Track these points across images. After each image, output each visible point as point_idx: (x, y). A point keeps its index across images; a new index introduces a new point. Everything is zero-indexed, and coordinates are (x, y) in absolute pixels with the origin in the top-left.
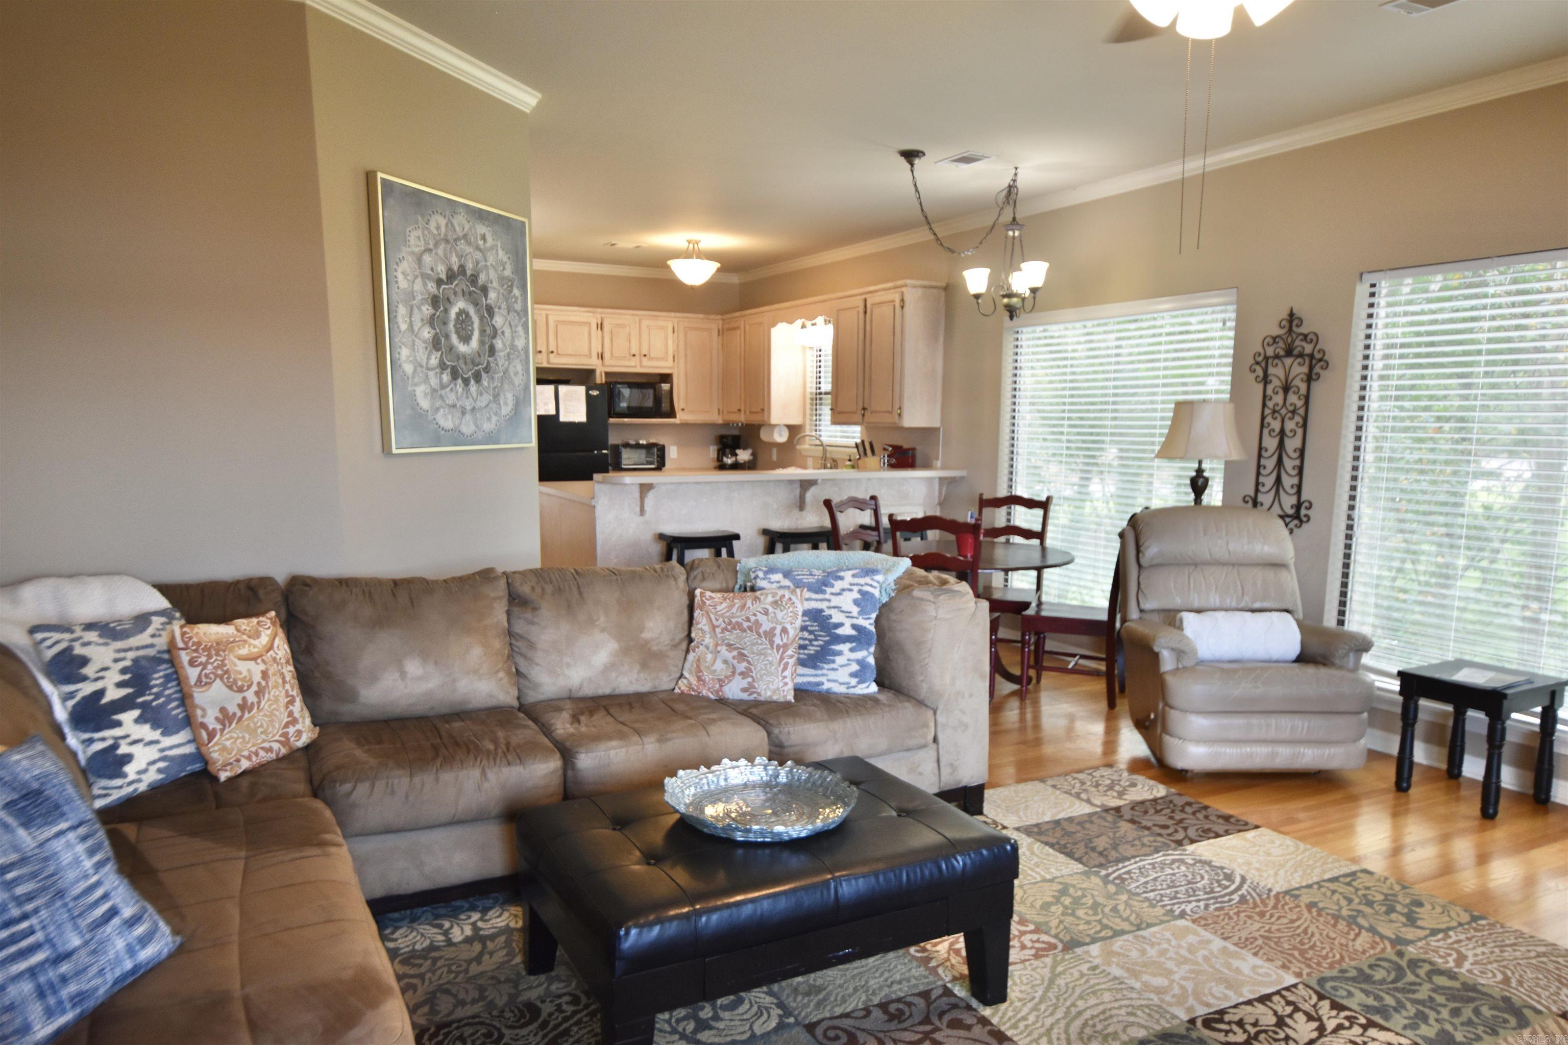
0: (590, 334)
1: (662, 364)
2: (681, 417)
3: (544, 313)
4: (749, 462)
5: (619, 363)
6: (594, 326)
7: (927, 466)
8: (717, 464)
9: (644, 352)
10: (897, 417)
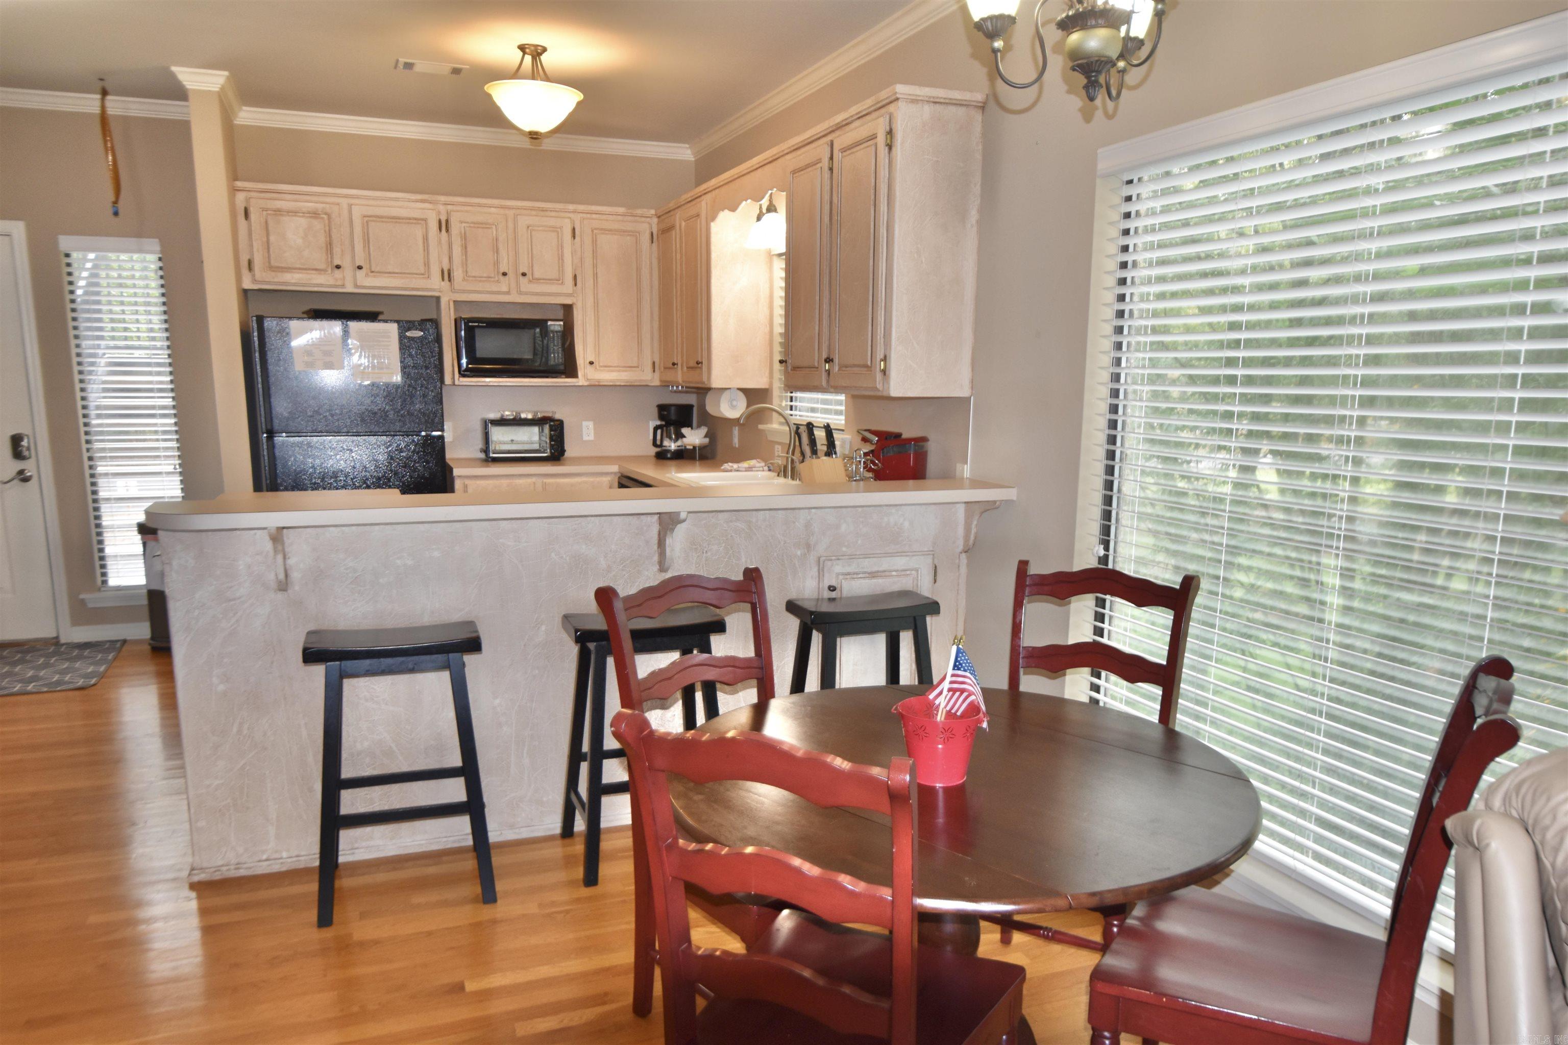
0: (426, 239)
1: (554, 288)
2: (586, 374)
3: (344, 202)
4: (702, 448)
5: (479, 287)
6: (433, 226)
7: (949, 479)
8: (654, 450)
9: (523, 269)
10: (879, 376)
